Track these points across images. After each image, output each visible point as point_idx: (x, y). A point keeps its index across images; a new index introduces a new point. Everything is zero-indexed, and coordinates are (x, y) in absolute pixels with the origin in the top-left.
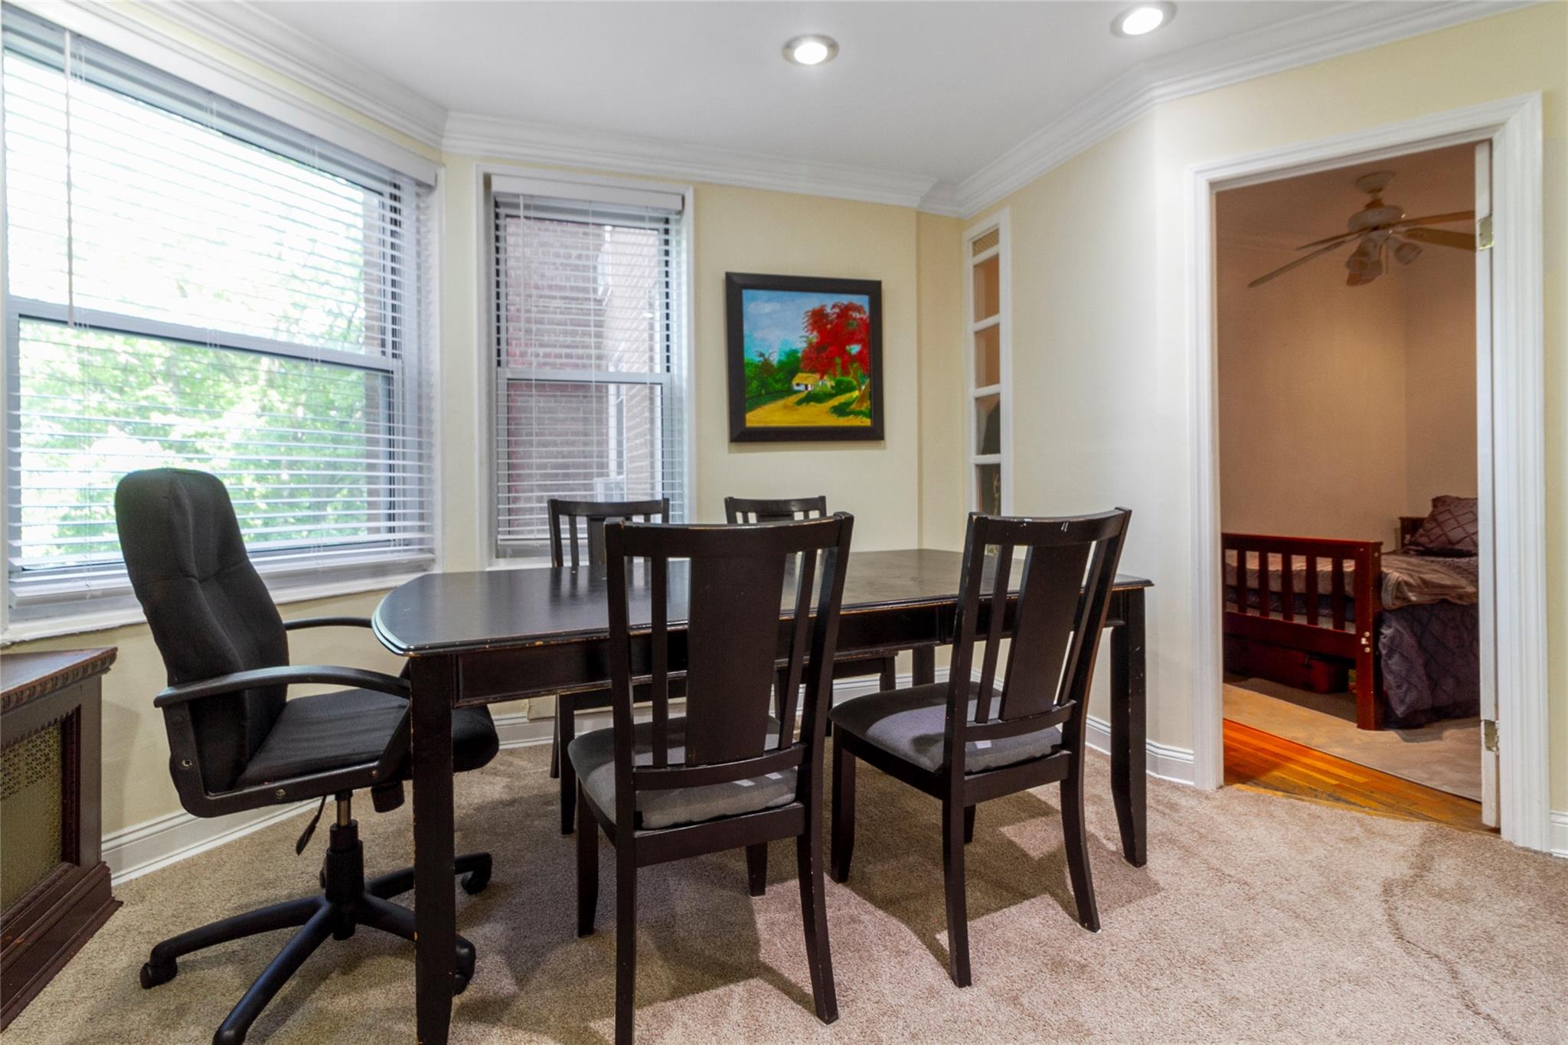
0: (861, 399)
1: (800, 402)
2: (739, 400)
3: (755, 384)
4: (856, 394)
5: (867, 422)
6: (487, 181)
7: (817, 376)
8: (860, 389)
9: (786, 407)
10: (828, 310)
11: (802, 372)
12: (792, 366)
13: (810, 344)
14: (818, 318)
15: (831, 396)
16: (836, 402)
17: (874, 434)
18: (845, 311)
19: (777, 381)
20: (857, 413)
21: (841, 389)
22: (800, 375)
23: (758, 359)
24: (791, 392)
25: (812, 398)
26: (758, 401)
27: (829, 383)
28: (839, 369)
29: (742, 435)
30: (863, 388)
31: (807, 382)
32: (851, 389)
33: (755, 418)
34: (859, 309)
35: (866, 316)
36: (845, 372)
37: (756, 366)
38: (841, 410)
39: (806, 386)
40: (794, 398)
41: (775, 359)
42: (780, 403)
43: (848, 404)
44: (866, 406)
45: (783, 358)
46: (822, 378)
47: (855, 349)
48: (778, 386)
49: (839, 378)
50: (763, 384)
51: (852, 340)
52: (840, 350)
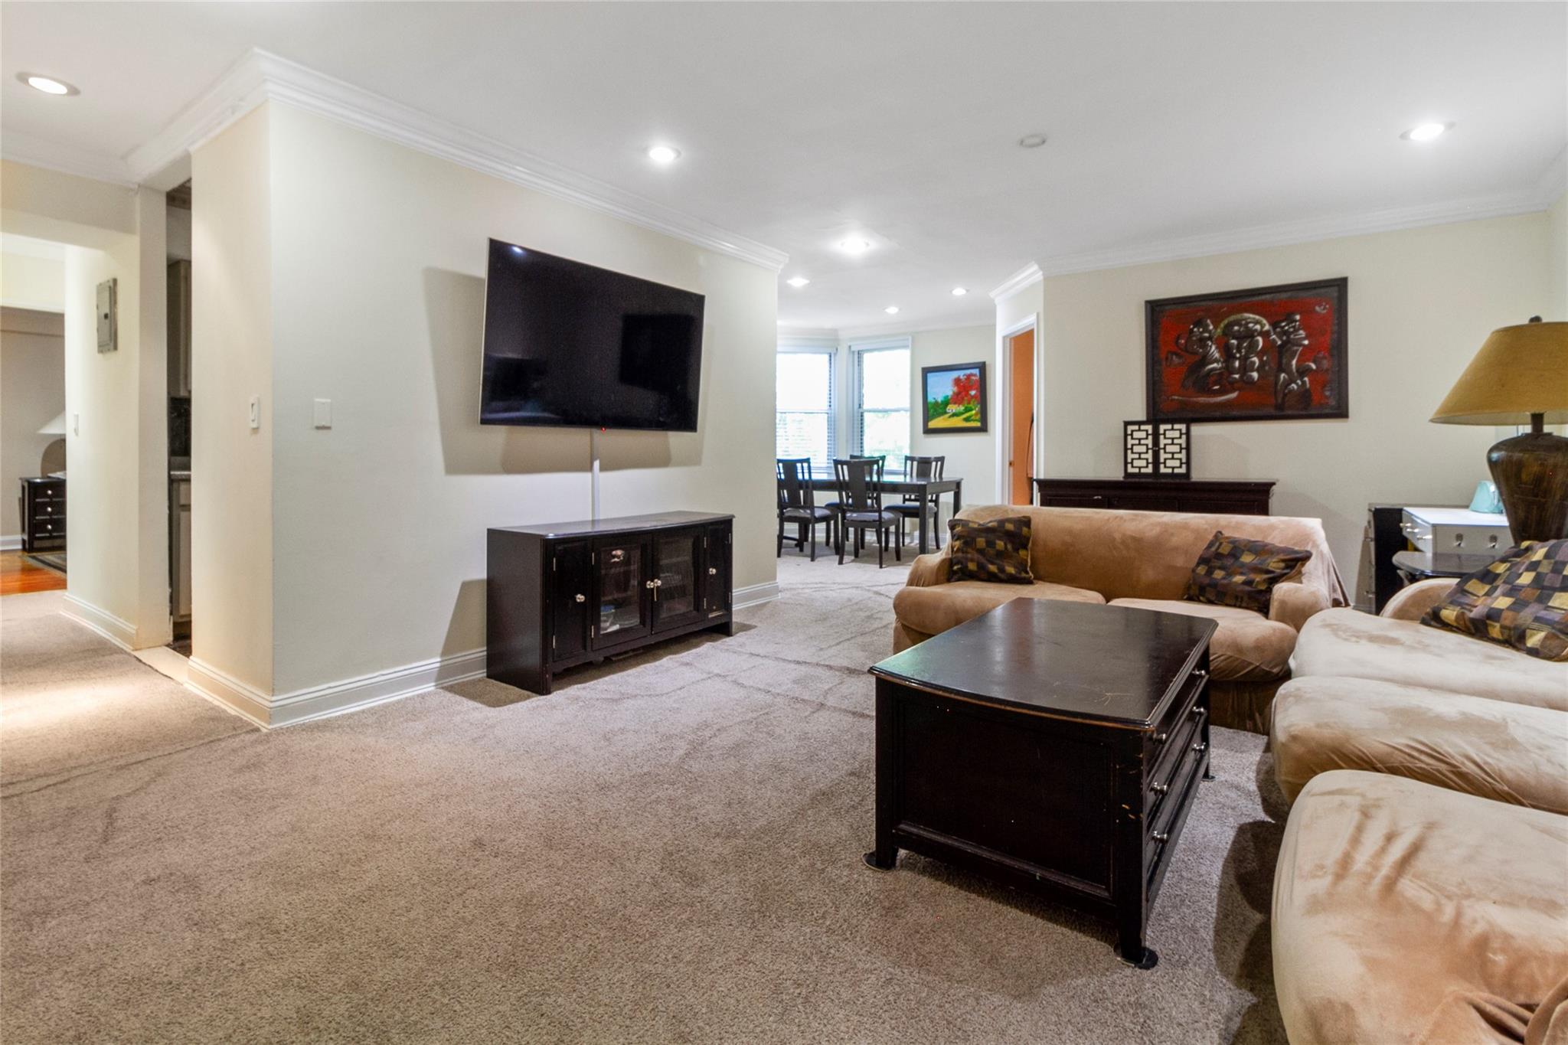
0: (976, 414)
1: (950, 417)
2: (927, 418)
3: (932, 410)
4: (974, 412)
5: (978, 424)
6: (850, 347)
7: (957, 405)
8: (975, 410)
9: (944, 419)
10: (961, 377)
12: (947, 402)
13: (954, 393)
14: (957, 381)
15: (963, 413)
16: (965, 416)
17: (983, 429)
18: (969, 377)
19: (940, 409)
20: (974, 420)
21: (967, 410)
22: (950, 405)
23: (933, 401)
24: (946, 413)
25: (954, 415)
26: (934, 417)
27: (962, 408)
28: (966, 402)
29: (928, 431)
30: (977, 409)
31: (952, 408)
32: (971, 410)
33: (932, 424)
34: (975, 375)
35: (978, 378)
36: (969, 403)
37: (932, 403)
38: (967, 420)
39: (953, 410)
40: (948, 415)
41: (940, 400)
42: (942, 418)
43: (970, 417)
44: (978, 417)
45: (943, 399)
46: (959, 406)
47: (973, 392)
48: (941, 411)
49: (966, 405)
50: (935, 410)
51: (971, 389)
52: (967, 394)
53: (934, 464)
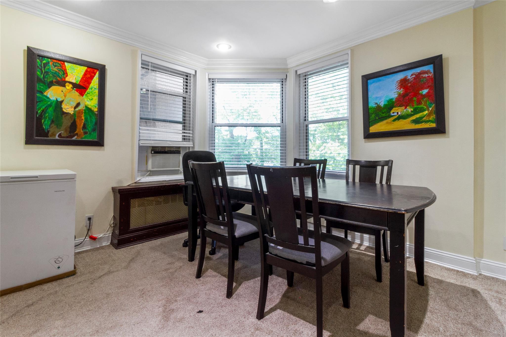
0: (429, 115)
1: (394, 120)
2: (367, 123)
3: (373, 116)
4: (426, 113)
5: (434, 125)
7: (403, 108)
8: (428, 110)
9: (387, 123)
10: (409, 77)
11: (395, 107)
12: (390, 106)
13: (400, 95)
14: (403, 83)
15: (411, 115)
16: (414, 118)
17: (440, 130)
18: (418, 76)
19: (383, 113)
20: (426, 122)
21: (416, 112)
22: (394, 109)
23: (374, 106)
24: (390, 116)
25: (400, 118)
26: (375, 122)
27: (410, 110)
28: (415, 103)
29: (369, 136)
30: (430, 109)
31: (398, 111)
32: (422, 110)
33: (373, 129)
34: (427, 72)
35: (431, 75)
36: (419, 103)
37: (374, 108)
38: (416, 121)
39: (398, 113)
40: (392, 119)
41: (382, 104)
42: (385, 122)
43: (422, 118)
44: (433, 117)
45: (386, 103)
46: (406, 108)
47: (425, 92)
48: (384, 115)
49: (415, 106)
50: (377, 115)
51: (423, 89)
52: (416, 94)
53: (379, 168)
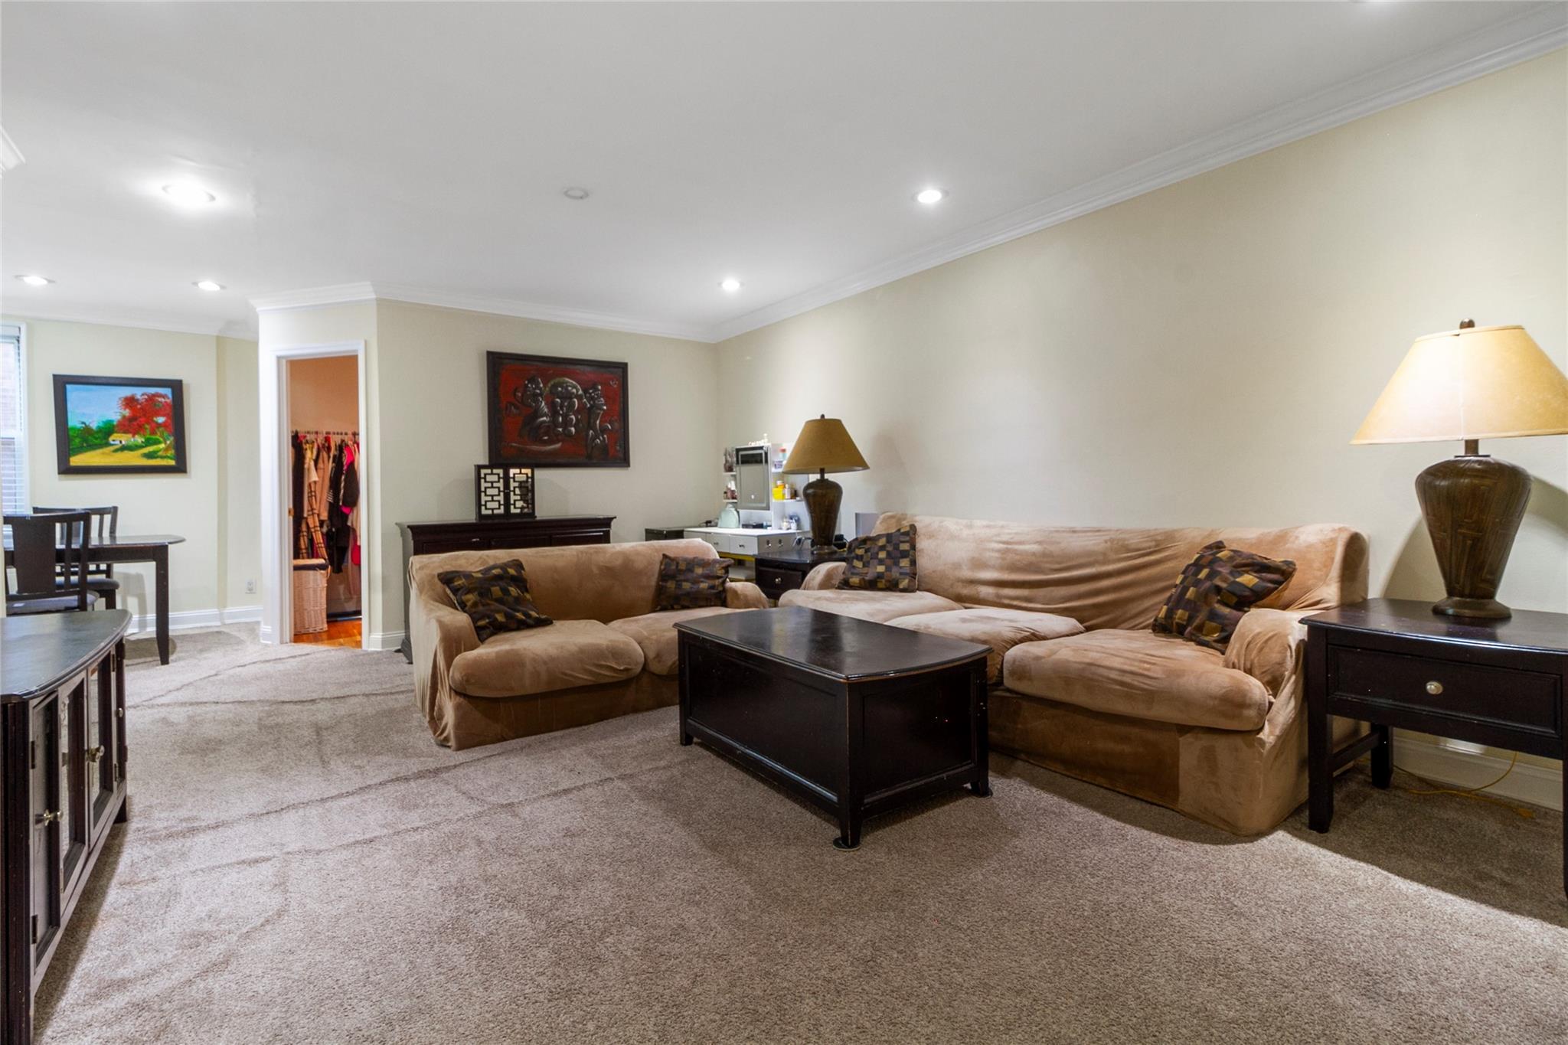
0: (166, 449)
1: (116, 451)
2: (65, 451)
3: (77, 440)
4: (162, 446)
5: (172, 463)
7: (130, 436)
8: (165, 443)
9: (103, 454)
10: (138, 397)
11: (117, 432)
12: (107, 430)
13: (124, 417)
14: (130, 402)
15: (141, 447)
16: (146, 450)
17: (180, 467)
18: (151, 398)
19: (96, 439)
20: (162, 457)
21: (150, 442)
22: (115, 435)
23: (79, 425)
24: (108, 444)
25: (124, 448)
26: (80, 450)
27: (139, 439)
28: (148, 431)
29: (66, 469)
30: (168, 442)
31: (118, 439)
32: (157, 442)
33: (76, 461)
34: (163, 396)
35: (169, 400)
36: (153, 432)
37: (79, 430)
38: (149, 456)
39: (121, 442)
40: (112, 448)
41: (94, 426)
42: (99, 451)
43: (155, 452)
44: (171, 453)
45: (101, 425)
46: (133, 436)
47: (161, 420)
48: (97, 442)
49: (148, 436)
50: (85, 440)
51: (158, 414)
52: (150, 421)
